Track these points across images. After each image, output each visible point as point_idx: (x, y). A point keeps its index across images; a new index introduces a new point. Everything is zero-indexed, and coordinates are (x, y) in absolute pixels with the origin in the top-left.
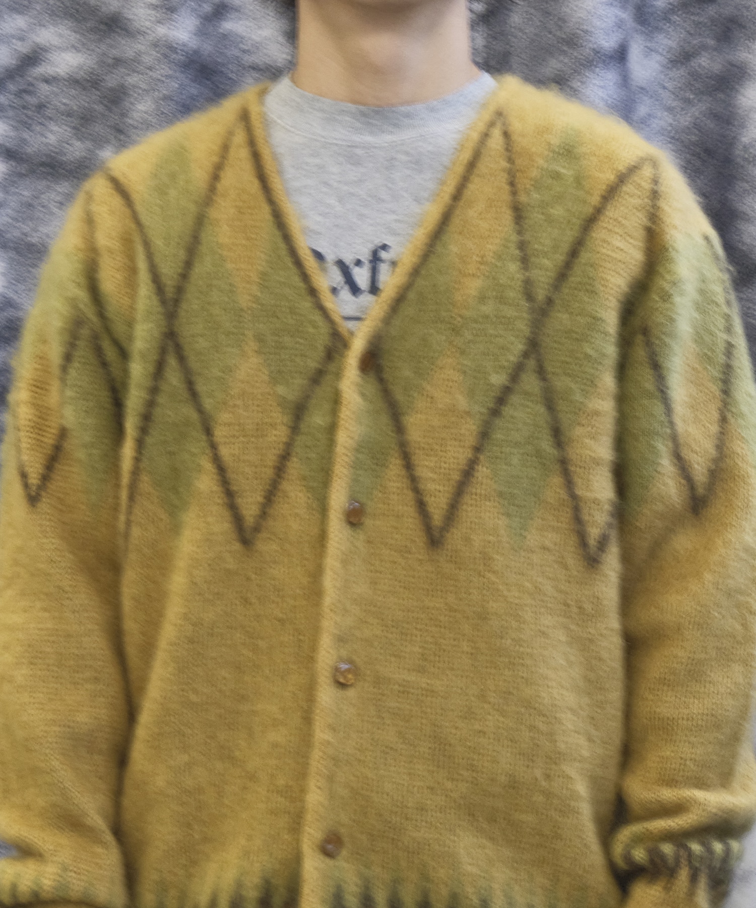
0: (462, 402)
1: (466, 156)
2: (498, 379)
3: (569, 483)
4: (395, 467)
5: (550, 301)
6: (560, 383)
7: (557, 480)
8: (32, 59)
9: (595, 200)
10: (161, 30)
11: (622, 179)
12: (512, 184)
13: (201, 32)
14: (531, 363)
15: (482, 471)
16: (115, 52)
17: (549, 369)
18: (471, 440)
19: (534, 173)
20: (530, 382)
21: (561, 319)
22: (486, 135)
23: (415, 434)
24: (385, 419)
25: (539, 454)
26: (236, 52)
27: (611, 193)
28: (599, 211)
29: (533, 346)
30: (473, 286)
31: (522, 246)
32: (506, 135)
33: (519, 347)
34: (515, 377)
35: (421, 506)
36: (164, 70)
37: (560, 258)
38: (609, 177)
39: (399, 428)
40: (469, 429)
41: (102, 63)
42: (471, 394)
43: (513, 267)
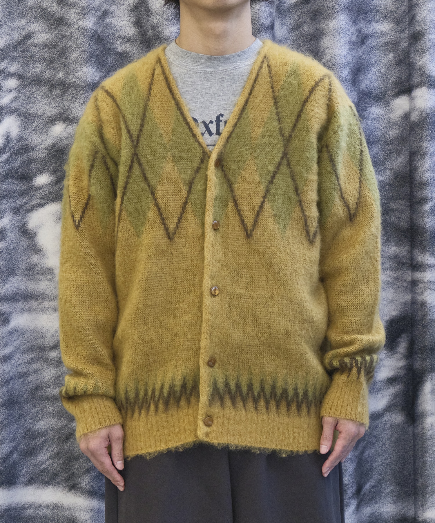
0: (257, 179)
1: (253, 76)
2: (272, 168)
3: (303, 210)
4: (231, 206)
5: (290, 136)
6: (297, 169)
7: (298, 209)
8: (28, 37)
9: (307, 93)
10: (81, 23)
11: (317, 84)
12: (272, 88)
13: (97, 23)
14: (285, 162)
15: (267, 206)
16: (61, 33)
17: (291, 164)
18: (262, 193)
19: (281, 83)
20: (284, 169)
21: (295, 143)
22: (261, 67)
23: (238, 192)
24: (225, 187)
25: (289, 198)
26: (112, 31)
27: (313, 90)
28: (308, 97)
29: (285, 155)
30: (259, 131)
31: (278, 114)
32: (269, 66)
33: (280, 155)
34: (278, 167)
35: (242, 221)
36: (82, 39)
37: (294, 118)
38: (313, 83)
39: (232, 190)
40: (261, 189)
41: (57, 37)
42: (260, 175)
43: (275, 123)
